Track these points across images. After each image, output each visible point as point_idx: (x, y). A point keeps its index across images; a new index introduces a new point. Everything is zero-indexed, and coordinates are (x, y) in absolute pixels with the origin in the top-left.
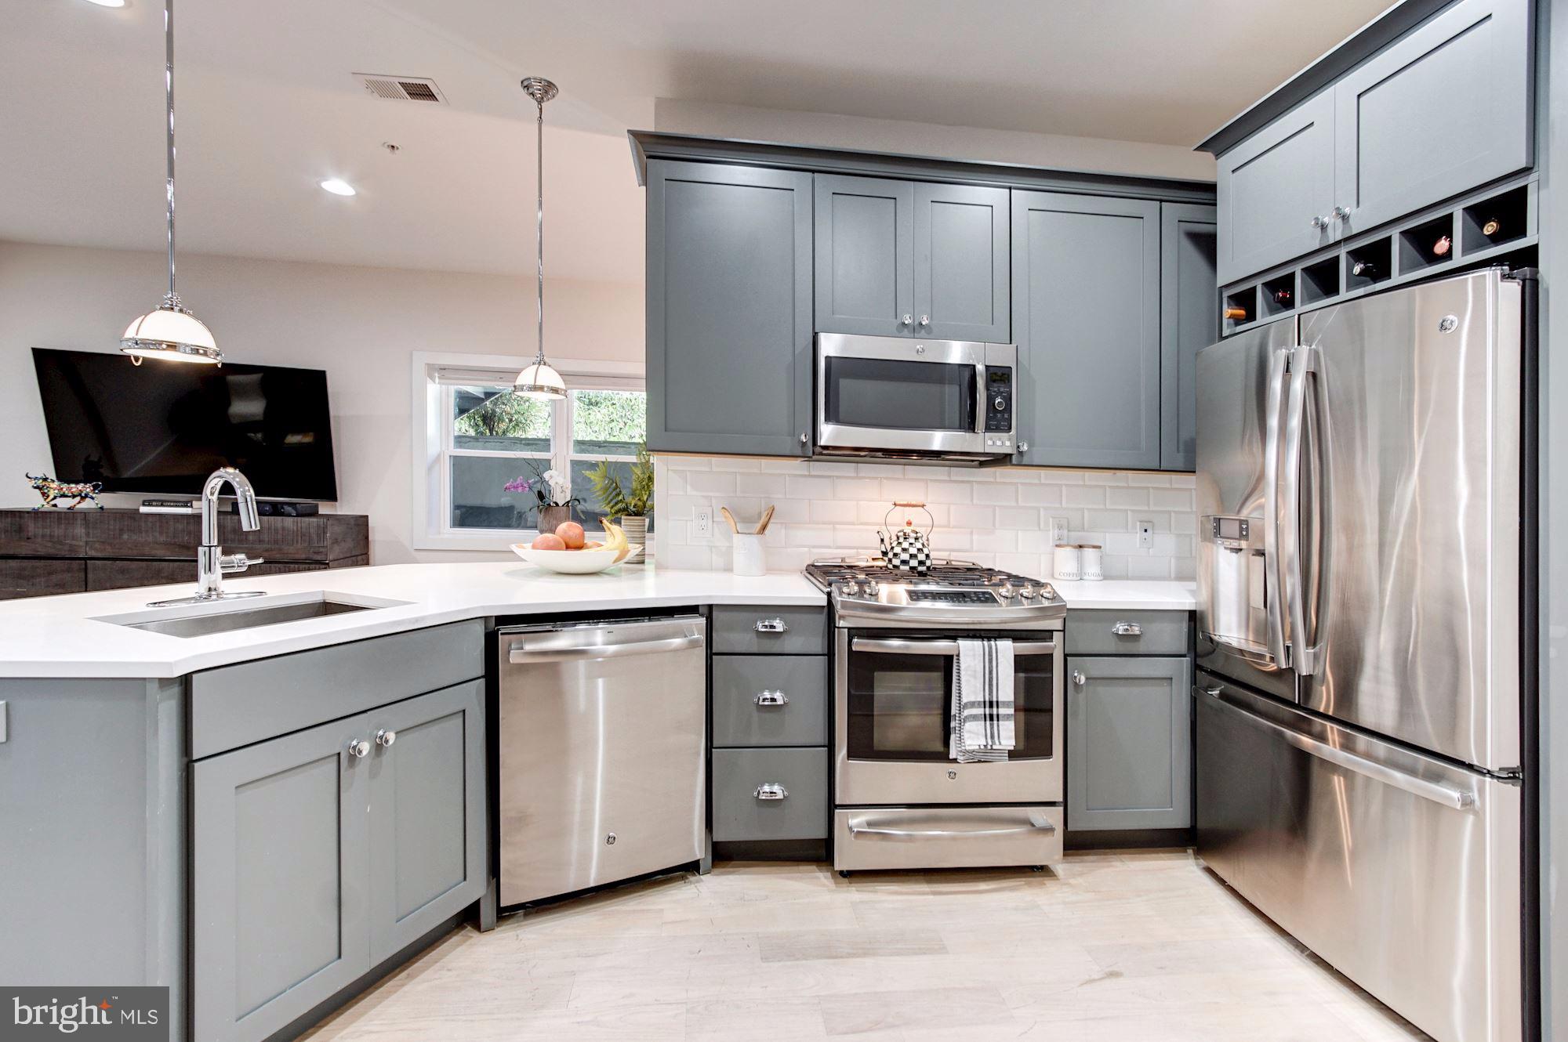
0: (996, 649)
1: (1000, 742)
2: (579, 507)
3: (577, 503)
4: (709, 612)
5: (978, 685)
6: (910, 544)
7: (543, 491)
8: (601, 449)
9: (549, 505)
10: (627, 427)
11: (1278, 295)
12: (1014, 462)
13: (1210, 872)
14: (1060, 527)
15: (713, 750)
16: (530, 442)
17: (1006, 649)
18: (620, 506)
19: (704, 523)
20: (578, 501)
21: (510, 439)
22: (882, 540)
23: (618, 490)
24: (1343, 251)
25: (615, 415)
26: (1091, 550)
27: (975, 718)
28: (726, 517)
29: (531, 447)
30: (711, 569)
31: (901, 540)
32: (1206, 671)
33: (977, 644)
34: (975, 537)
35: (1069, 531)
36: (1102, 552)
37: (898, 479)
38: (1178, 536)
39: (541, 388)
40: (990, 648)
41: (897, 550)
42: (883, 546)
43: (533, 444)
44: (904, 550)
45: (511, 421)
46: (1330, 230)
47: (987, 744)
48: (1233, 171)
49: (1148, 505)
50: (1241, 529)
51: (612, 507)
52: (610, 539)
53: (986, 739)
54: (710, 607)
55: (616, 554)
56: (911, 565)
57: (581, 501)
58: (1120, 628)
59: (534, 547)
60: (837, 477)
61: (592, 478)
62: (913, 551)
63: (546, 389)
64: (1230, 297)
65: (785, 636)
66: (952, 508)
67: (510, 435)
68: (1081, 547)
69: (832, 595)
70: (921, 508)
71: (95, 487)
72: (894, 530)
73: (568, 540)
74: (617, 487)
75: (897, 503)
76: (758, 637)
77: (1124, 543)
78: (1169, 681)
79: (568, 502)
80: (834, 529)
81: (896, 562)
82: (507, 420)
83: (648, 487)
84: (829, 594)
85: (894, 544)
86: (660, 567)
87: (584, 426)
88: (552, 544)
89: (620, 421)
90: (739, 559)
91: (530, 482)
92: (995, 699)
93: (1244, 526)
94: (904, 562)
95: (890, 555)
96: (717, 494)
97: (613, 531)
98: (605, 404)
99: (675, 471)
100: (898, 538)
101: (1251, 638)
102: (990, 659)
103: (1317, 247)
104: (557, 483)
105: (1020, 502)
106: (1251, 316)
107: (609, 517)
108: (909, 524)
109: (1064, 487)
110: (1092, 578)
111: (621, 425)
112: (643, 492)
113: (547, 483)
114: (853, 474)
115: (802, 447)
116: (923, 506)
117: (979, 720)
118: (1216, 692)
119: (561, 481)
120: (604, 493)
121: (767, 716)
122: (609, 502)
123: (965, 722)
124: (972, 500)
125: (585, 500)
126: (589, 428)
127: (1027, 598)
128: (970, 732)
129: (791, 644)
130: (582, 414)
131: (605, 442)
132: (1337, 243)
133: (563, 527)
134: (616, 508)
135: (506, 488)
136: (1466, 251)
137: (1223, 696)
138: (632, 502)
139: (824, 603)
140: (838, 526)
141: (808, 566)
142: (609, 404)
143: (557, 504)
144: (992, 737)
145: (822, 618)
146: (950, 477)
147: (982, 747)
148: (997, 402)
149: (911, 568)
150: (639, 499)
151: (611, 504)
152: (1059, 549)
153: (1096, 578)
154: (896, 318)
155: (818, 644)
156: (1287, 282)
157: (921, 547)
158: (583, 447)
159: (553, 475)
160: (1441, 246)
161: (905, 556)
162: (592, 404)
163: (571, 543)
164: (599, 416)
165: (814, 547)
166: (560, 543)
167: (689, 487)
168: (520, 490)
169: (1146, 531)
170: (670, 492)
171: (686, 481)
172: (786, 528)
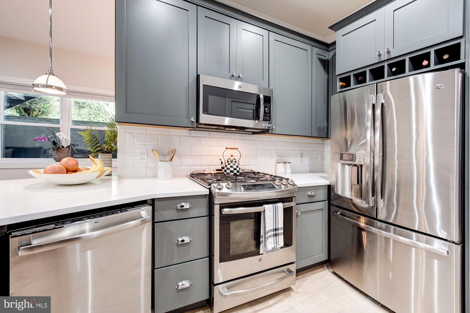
0: (277, 207)
1: (279, 244)
2: (74, 148)
3: (73, 146)
4: (152, 202)
5: (271, 223)
6: (233, 164)
7: (56, 141)
8: (85, 124)
9: (59, 147)
10: (97, 117)
11: (360, 78)
12: (270, 132)
13: (334, 273)
14: (278, 156)
15: (155, 270)
16: (50, 120)
17: (280, 206)
18: (98, 149)
19: (143, 156)
20: (74, 145)
21: (39, 118)
22: (222, 163)
23: (97, 141)
24: (386, 64)
25: (91, 112)
26: (288, 164)
27: (270, 236)
28: (154, 154)
29: (50, 122)
30: (146, 177)
31: (230, 162)
32: (335, 206)
33: (271, 206)
34: (251, 160)
35: (280, 157)
36: (291, 164)
37: (224, 138)
38: (310, 158)
39: (51, 87)
40: (275, 207)
41: (229, 166)
42: (222, 165)
43: (50, 121)
44: (231, 167)
45: (40, 111)
46: (382, 56)
47: (275, 246)
48: (342, 36)
49: (302, 149)
50: (353, 157)
51: (94, 149)
52: (94, 166)
53: (274, 244)
54: (153, 200)
55: (98, 173)
56: (234, 173)
57: (75, 145)
58: (309, 193)
59: (45, 172)
60: (202, 137)
61: (83, 135)
62: (235, 167)
63: (54, 88)
64: (340, 79)
65: (190, 210)
66: (243, 149)
67: (40, 117)
68: (285, 163)
69: (211, 189)
70: (236, 150)
72: (226, 158)
73: (67, 167)
74: (97, 140)
75: (228, 147)
76: (177, 212)
77: (296, 161)
78: (322, 210)
79: (69, 146)
80: (200, 158)
81: (228, 171)
82: (38, 111)
83: (114, 140)
84: (210, 189)
85: (227, 164)
86: (120, 177)
87: (77, 116)
88: (57, 170)
89: (94, 114)
90: (161, 172)
91: (49, 137)
92: (277, 228)
93: (354, 156)
94: (232, 172)
95: (226, 169)
96: (149, 144)
97: (96, 162)
98: (87, 108)
99: (128, 133)
100: (228, 162)
101: (353, 194)
102: (276, 211)
103: (377, 62)
104: (63, 138)
105: (265, 147)
106: (348, 85)
107: (92, 154)
108: (232, 156)
109: (279, 142)
110: (289, 173)
111: (95, 116)
112: (111, 142)
113: (58, 137)
114: (208, 136)
115: (192, 123)
116: (237, 149)
117: (272, 237)
118: (339, 213)
119: (65, 137)
120: (90, 143)
121: (181, 248)
122: (93, 147)
123: (267, 239)
124: (250, 147)
125: (78, 145)
126: (79, 116)
127: (284, 185)
128: (269, 243)
129: (192, 213)
130: (76, 111)
131: (87, 122)
132: (384, 61)
133: (65, 160)
134: (96, 150)
135: (35, 140)
136: (436, 64)
137: (341, 214)
138: (106, 147)
139: (208, 193)
140: (201, 157)
141: (191, 174)
142: (89, 108)
143: (63, 147)
144: (276, 243)
145: (206, 200)
146: (243, 138)
147: (273, 248)
148: (266, 109)
149: (234, 174)
150: (109, 146)
151: (94, 148)
152: (278, 164)
153: (290, 174)
154: (230, 73)
155: (204, 211)
156: (364, 74)
157: (237, 165)
158: (77, 123)
159: (61, 134)
160: (425, 63)
161: (232, 169)
162: (81, 107)
163: (70, 169)
164: (84, 112)
165: (193, 166)
166: (63, 169)
167: (135, 140)
168: (43, 140)
169: (301, 157)
170: (126, 143)
171: (134, 137)
172: (181, 158)
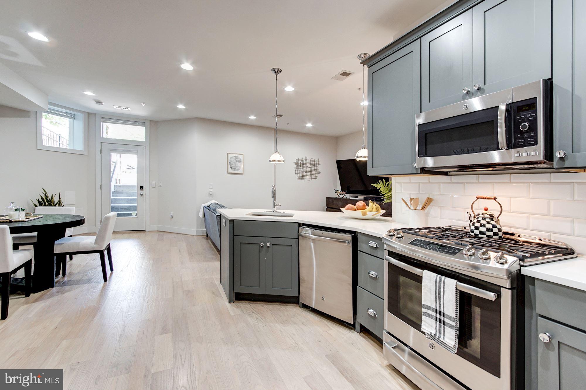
0: (444, 282)
1: (444, 338)
4: (357, 234)
5: (432, 298)
15: (357, 286)
27: (430, 316)
31: (480, 219)
40: (440, 279)
44: (483, 225)
47: (436, 334)
60: (467, 183)
65: (378, 250)
71: (346, 192)
76: (370, 248)
92: (442, 311)
94: (482, 233)
96: (412, 192)
99: (398, 183)
102: (440, 286)
108: (486, 209)
114: (476, 181)
117: (433, 319)
121: (372, 280)
123: (423, 314)
129: (380, 254)
144: (440, 333)
147: (433, 335)
148: (521, 126)
165: (455, 220)
170: (396, 191)
171: (401, 187)
172: (441, 209)
